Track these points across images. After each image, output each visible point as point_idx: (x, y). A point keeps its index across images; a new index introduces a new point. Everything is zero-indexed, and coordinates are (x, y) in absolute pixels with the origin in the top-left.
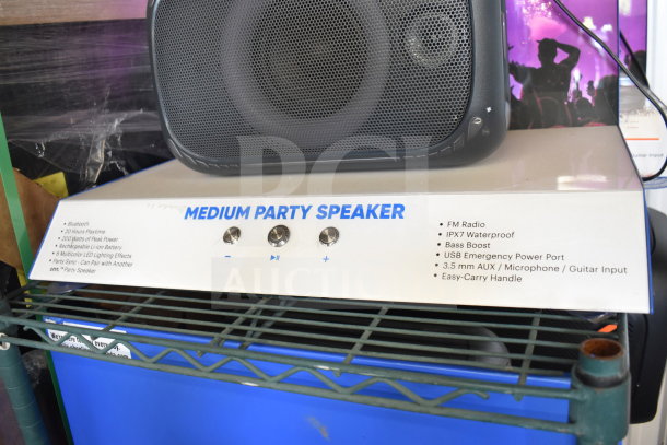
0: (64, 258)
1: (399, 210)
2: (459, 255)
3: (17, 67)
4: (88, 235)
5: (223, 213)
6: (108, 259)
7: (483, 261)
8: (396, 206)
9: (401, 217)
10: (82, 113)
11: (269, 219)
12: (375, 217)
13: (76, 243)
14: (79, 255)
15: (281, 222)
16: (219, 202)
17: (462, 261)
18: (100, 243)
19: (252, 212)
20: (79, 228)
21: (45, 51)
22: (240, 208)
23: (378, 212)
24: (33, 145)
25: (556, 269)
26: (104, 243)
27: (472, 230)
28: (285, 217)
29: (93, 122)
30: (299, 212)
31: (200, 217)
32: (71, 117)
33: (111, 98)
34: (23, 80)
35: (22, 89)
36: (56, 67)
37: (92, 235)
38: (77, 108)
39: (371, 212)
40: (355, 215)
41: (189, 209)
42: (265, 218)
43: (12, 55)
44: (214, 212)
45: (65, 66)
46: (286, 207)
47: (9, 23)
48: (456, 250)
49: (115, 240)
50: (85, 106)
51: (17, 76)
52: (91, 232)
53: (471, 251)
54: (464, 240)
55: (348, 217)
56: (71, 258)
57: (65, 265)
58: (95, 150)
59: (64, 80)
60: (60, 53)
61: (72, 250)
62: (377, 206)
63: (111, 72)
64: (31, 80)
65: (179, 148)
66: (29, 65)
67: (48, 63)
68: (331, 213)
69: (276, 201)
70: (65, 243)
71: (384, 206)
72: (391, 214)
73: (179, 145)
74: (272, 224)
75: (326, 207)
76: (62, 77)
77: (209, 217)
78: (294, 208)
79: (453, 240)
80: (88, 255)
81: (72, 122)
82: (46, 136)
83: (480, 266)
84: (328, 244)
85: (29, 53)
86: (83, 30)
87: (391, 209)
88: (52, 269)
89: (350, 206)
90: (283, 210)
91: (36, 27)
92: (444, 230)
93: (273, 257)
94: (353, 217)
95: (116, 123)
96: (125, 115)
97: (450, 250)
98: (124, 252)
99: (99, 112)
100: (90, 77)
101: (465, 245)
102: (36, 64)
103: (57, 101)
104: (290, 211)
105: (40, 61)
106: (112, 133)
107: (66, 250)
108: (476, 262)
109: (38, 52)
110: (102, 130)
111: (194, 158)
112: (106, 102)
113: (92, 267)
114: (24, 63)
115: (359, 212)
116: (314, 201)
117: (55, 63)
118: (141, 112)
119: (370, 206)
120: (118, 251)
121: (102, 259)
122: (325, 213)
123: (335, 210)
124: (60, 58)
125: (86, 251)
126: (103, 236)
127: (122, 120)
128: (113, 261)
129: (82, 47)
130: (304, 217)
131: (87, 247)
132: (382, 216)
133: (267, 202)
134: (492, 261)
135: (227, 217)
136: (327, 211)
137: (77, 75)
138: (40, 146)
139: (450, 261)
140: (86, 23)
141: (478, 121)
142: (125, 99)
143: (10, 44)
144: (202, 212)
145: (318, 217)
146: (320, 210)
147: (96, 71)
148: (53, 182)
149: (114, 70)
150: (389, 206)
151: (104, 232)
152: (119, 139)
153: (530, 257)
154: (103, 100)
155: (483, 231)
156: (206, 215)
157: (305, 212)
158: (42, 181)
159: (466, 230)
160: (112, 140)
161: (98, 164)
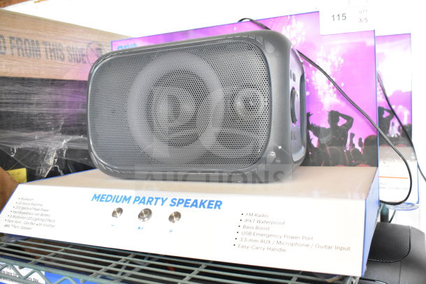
0: (14, 219)
1: (218, 204)
2: (250, 234)
3: (8, 101)
4: (32, 206)
5: (115, 199)
6: (41, 222)
7: (264, 238)
8: (217, 202)
9: (219, 208)
10: (43, 133)
11: (142, 204)
12: (204, 207)
13: (23, 211)
14: (24, 218)
15: (148, 207)
16: (114, 192)
17: (252, 237)
18: (38, 212)
19: (132, 200)
20: (26, 202)
21: (26, 94)
22: (125, 197)
23: (206, 204)
24: (9, 149)
25: (307, 245)
26: (40, 212)
27: (260, 219)
28: (151, 204)
29: (49, 140)
30: (160, 201)
31: (101, 201)
32: (36, 135)
33: (63, 126)
34: (10, 109)
35: (9, 114)
36: (32, 104)
37: (34, 207)
38: (41, 129)
39: (202, 204)
40: (192, 205)
41: (95, 195)
42: (139, 203)
43: (6, 94)
44: (109, 198)
45: (38, 104)
46: (153, 199)
47: (7, 75)
48: (248, 230)
49: (47, 210)
50: (47, 129)
51: (7, 107)
52: (34, 205)
53: (258, 231)
54: (255, 225)
55: (188, 206)
56: (18, 220)
57: (13, 224)
58: (48, 157)
59: (36, 112)
60: (36, 96)
61: (20, 215)
62: (206, 201)
63: (66, 110)
64: (15, 110)
65: (96, 158)
66: (15, 101)
67: (27, 101)
68: (179, 203)
69: (147, 194)
70: (17, 210)
71: (210, 201)
72: (213, 206)
73: (96, 156)
74: (142, 207)
75: (176, 199)
76: (34, 110)
77: (106, 201)
78: (157, 199)
79: (248, 224)
80: (30, 218)
81: (36, 138)
82: (19, 144)
83: (262, 241)
84: (174, 222)
85: (16, 94)
86: (52, 84)
87: (214, 203)
88: (6, 226)
89: (190, 200)
90: (151, 200)
91: (23, 79)
92: (243, 218)
93: (139, 228)
94: (191, 207)
95: (65, 142)
96: (71, 138)
97: (246, 230)
98: (51, 218)
99: (55, 134)
100: (52, 112)
101: (255, 228)
102: (20, 101)
103: (30, 124)
104: (155, 200)
105: (22, 99)
106: (61, 147)
107: (17, 215)
108: (260, 238)
109: (22, 94)
110: (55, 145)
111: (105, 165)
112: (60, 128)
113: (30, 226)
114: (12, 99)
115: (195, 204)
116: (170, 196)
117: (31, 101)
118: (82, 137)
119: (202, 201)
120: (47, 217)
121: (37, 222)
122: (175, 203)
123: (181, 201)
124: (35, 99)
125: (29, 216)
126: (40, 208)
127: (68, 140)
128: (43, 223)
129: (50, 94)
130: (162, 205)
131: (30, 214)
132: (208, 207)
133: (142, 194)
134: (269, 239)
135: (117, 202)
136: (177, 202)
137: (44, 110)
138: (13, 150)
139: (244, 237)
140: (54, 80)
141: (273, 154)
142: (72, 128)
143: (6, 87)
144: (102, 198)
145: (171, 205)
146: (172, 201)
147: (57, 109)
148: (18, 174)
149: (68, 109)
150: (213, 201)
151: (42, 205)
152: (65, 152)
153: (293, 238)
154: (59, 127)
155: (267, 220)
156: (104, 200)
157: (163, 202)
158: (12, 172)
159: (257, 218)
160: (60, 152)
161: (49, 166)
